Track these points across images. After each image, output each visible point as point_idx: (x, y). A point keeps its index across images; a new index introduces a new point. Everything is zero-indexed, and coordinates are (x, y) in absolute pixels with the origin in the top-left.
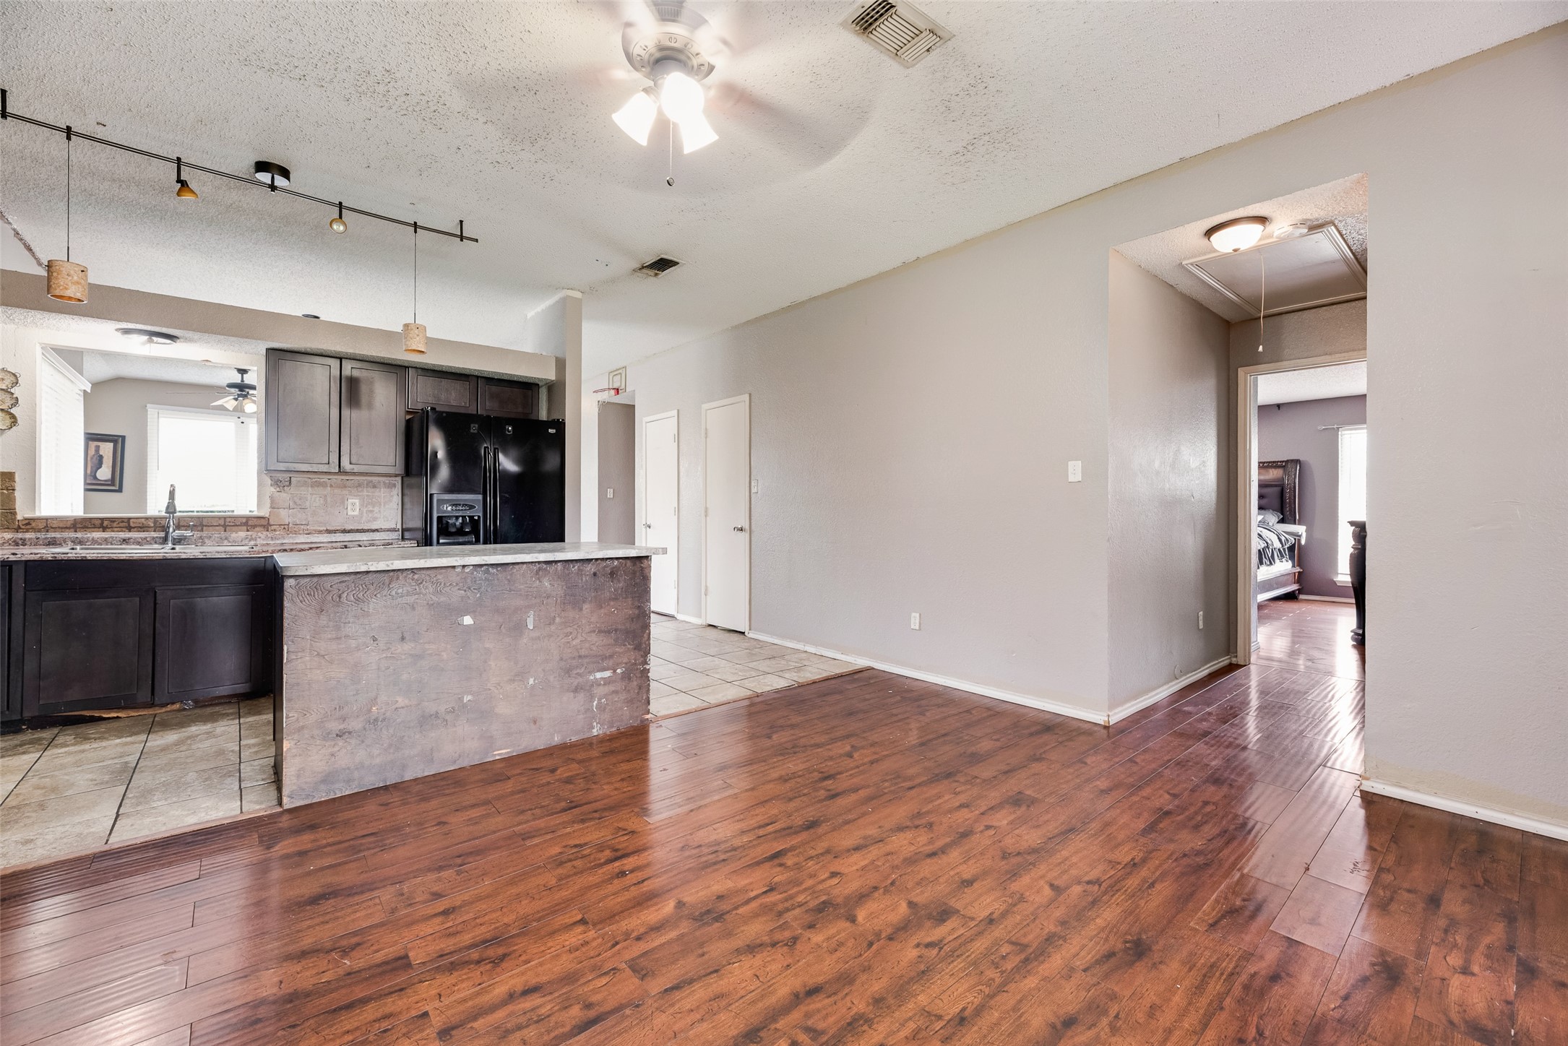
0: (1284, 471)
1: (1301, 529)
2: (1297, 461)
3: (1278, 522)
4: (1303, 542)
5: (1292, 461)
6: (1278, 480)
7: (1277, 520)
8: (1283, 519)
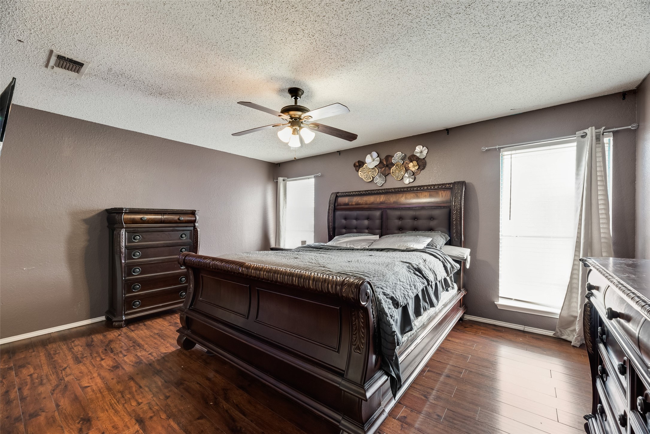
0: (452, 193)
1: (465, 253)
2: (463, 183)
3: (446, 244)
4: (468, 266)
5: (459, 182)
6: (446, 202)
7: (445, 242)
8: (450, 240)
